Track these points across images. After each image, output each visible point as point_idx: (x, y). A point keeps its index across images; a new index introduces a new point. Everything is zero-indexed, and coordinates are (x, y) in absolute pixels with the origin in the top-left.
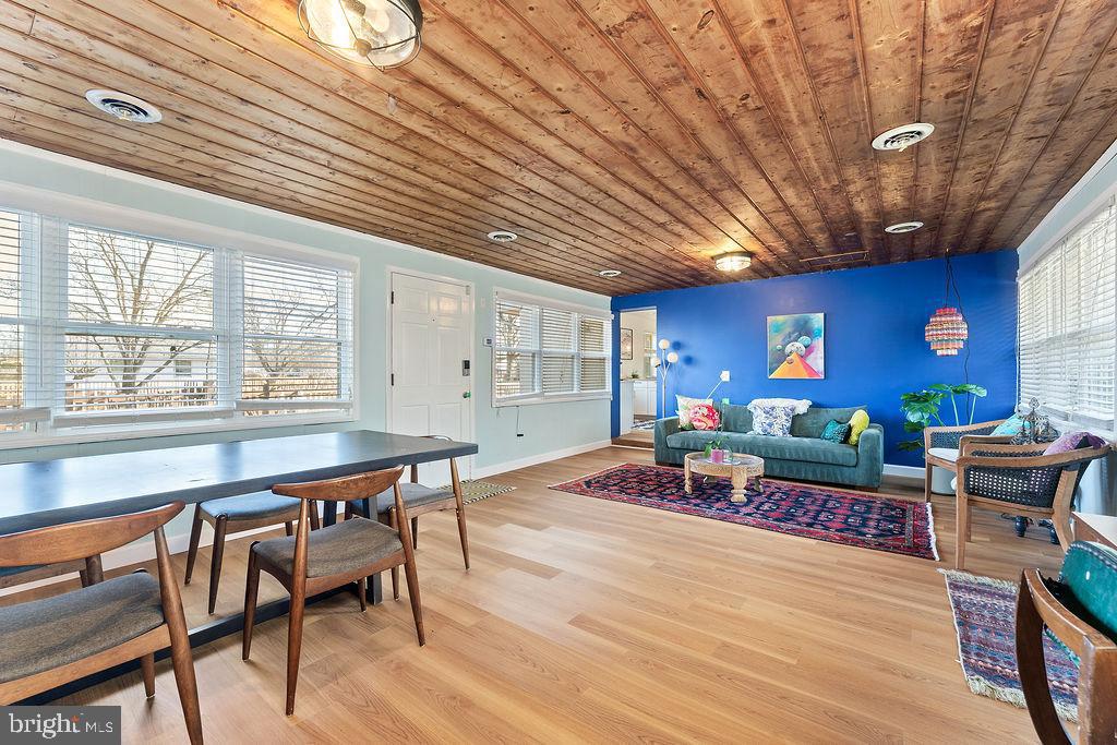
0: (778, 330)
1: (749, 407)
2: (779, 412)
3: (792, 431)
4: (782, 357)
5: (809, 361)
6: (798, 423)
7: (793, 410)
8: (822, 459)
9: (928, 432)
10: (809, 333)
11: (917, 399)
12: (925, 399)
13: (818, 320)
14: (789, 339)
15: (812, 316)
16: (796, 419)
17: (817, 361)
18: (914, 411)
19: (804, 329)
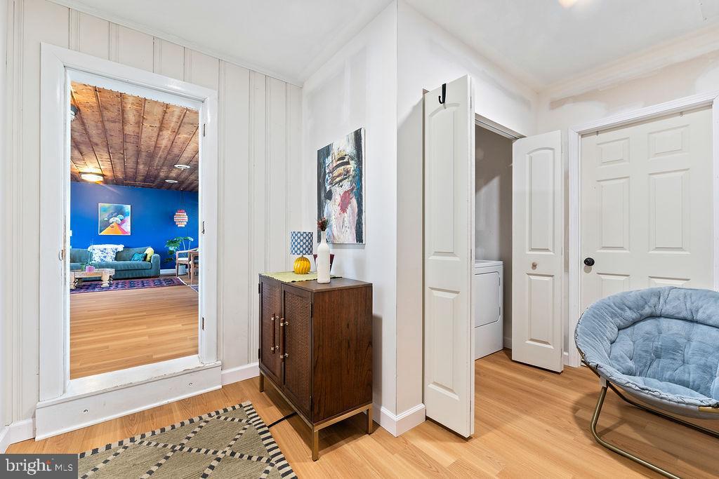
0: (105, 210)
1: (89, 249)
2: (109, 251)
3: (116, 259)
4: (107, 224)
5: (123, 226)
6: (119, 255)
7: (116, 249)
8: (136, 268)
9: (177, 253)
10: (123, 213)
11: (172, 242)
12: (175, 242)
13: (128, 208)
14: (111, 216)
15: (124, 206)
16: (118, 253)
17: (127, 227)
18: (172, 246)
19: (120, 212)
